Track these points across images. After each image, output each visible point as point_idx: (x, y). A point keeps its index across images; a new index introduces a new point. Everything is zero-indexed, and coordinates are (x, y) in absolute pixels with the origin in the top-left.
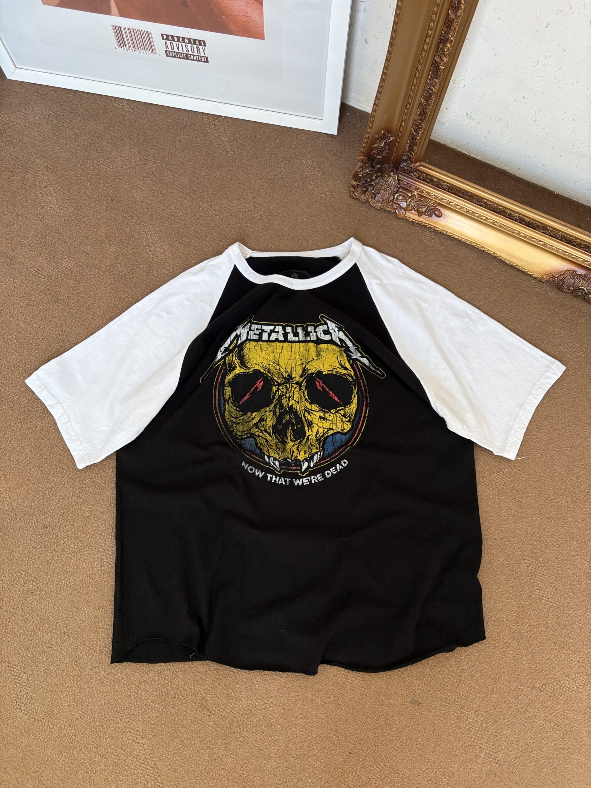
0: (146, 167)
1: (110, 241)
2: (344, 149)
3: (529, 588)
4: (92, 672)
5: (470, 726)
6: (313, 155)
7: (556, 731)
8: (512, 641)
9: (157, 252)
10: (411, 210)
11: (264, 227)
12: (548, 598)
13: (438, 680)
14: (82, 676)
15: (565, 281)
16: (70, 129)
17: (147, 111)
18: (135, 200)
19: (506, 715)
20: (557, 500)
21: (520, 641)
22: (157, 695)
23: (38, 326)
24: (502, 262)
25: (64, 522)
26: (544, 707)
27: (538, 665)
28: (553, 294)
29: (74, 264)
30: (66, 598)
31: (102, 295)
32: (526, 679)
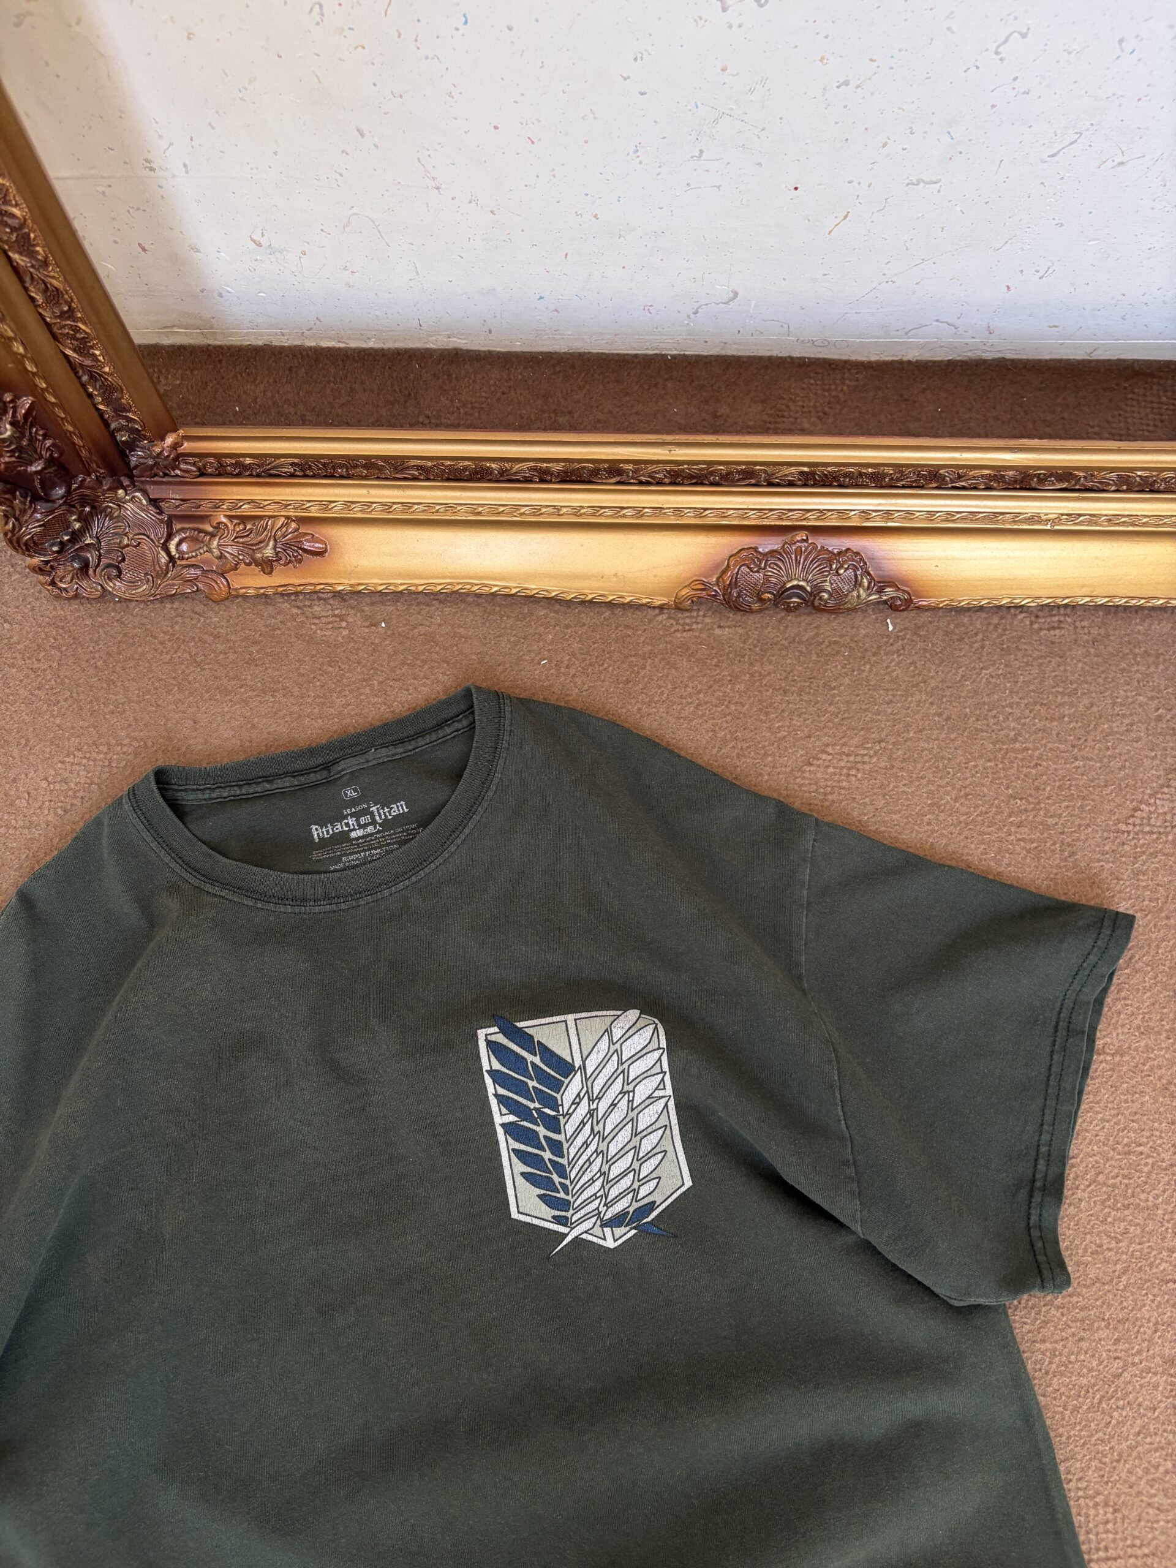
10: (236, 568)
15: (741, 582)
28: (729, 630)
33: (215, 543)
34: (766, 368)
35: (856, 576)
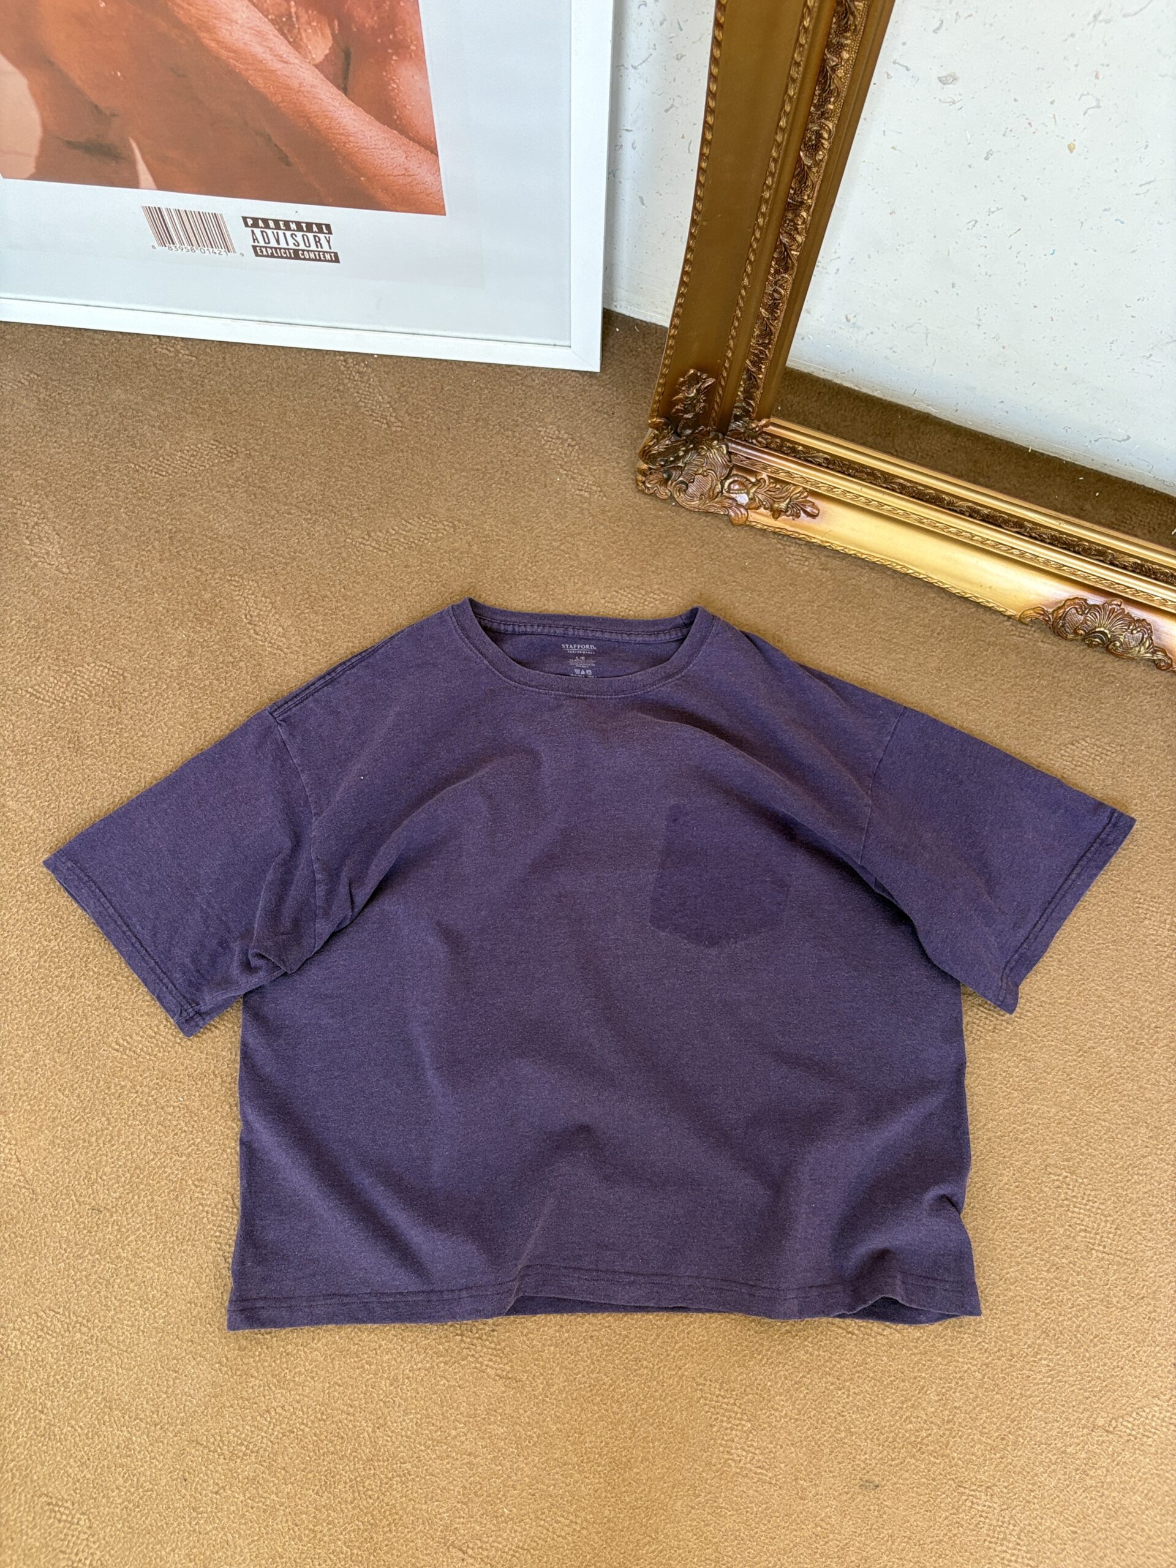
0: (233, 466)
1: (175, 619)
2: (617, 399)
3: (1066, 1230)
4: (218, 1496)
5: (979, 1519)
6: (558, 414)
7: (1147, 1509)
8: (1044, 1339)
9: (271, 634)
10: (758, 508)
11: (477, 565)
12: (1105, 1247)
13: (907, 1435)
14: (199, 1508)
15: (1068, 618)
16: (76, 405)
17: (224, 358)
18: (217, 534)
19: (1047, 1488)
20: (1099, 1049)
21: (1059, 1338)
22: (354, 1531)
23: (47, 803)
24: (943, 591)
25: (133, 1198)
26: (1118, 1464)
27: (1099, 1382)
28: (1048, 646)
29: (108, 673)
30: (150, 1352)
31: (169, 729)
32: (1077, 1412)
33: (754, 490)
34: (1125, 488)
35: (1143, 638)
